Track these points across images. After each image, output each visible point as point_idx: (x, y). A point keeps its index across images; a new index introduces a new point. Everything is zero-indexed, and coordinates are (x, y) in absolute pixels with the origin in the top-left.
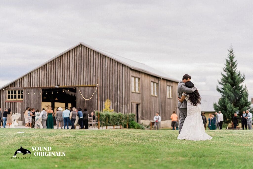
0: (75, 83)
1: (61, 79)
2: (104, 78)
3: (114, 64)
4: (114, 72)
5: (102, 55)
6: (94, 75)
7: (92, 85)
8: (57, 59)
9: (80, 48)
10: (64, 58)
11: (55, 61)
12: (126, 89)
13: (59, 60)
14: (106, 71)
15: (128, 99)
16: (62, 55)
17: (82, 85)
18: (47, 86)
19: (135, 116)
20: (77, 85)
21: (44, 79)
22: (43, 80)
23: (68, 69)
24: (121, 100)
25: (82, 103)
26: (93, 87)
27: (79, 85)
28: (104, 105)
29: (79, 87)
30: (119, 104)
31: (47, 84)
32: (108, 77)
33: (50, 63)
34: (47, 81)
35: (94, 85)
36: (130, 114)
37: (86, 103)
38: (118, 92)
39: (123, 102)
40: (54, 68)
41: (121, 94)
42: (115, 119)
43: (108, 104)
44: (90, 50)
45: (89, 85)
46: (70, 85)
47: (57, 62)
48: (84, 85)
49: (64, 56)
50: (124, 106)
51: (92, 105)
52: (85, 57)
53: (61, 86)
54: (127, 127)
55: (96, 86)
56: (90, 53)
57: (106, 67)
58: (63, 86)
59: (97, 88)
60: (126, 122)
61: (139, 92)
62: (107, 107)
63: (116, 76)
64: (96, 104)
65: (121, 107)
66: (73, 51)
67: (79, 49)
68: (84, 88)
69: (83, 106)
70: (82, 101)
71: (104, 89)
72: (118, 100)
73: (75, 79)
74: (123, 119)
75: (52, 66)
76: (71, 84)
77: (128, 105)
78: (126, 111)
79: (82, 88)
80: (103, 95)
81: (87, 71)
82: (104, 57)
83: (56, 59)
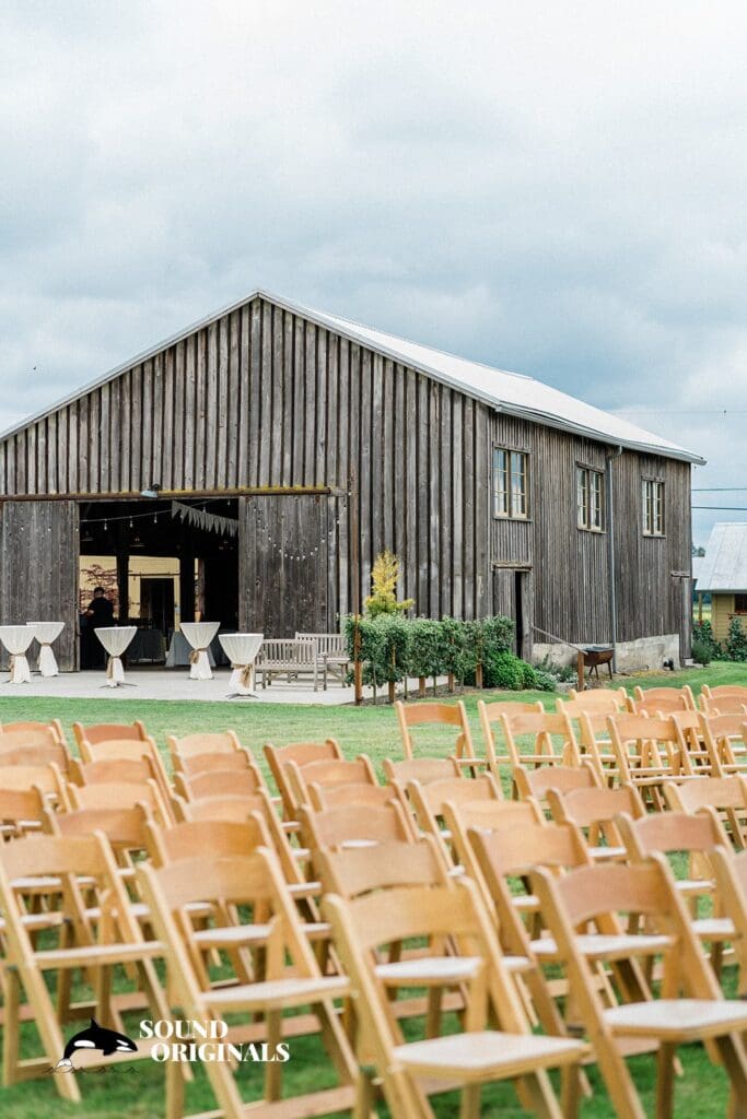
0: (231, 480)
1: (168, 458)
2: (366, 455)
3: (412, 387)
4: (411, 426)
5: (354, 348)
6: (321, 439)
7: (309, 487)
8: (148, 368)
9: (256, 317)
10: (179, 359)
11: (137, 375)
12: (470, 506)
13: (159, 373)
14: (377, 424)
15: (479, 551)
16: (173, 349)
17: (264, 486)
18: (104, 492)
19: (510, 627)
20: (242, 487)
21: (89, 459)
22: (83, 461)
23: (201, 413)
24: (446, 556)
25: (264, 571)
26: (315, 494)
27: (253, 484)
28: (366, 578)
29: (249, 495)
30: (435, 571)
31: (104, 483)
32: (388, 451)
33: (117, 382)
34: (104, 466)
35: (320, 486)
36: (489, 620)
37: (282, 570)
38: (434, 519)
39: (458, 563)
40: (136, 407)
41: (446, 529)
42: (427, 650)
43: (385, 575)
44: (299, 324)
45: (298, 487)
46: (210, 485)
47: (148, 378)
48: (276, 487)
49: (179, 351)
50: (458, 581)
51: (312, 578)
52: (278, 354)
53: (166, 490)
54: (479, 680)
55: (328, 493)
56: (299, 338)
57: (377, 402)
58: (178, 490)
59: (332, 501)
60: (474, 658)
61: (524, 517)
62: (383, 590)
63: (423, 447)
64: (332, 575)
65: (446, 589)
66: (223, 331)
67: (250, 319)
68: (272, 500)
69: (272, 586)
70: (264, 560)
71: (365, 505)
72: (434, 556)
73: (233, 458)
74: (460, 645)
75: (127, 400)
76: (215, 482)
77: (479, 579)
78: (469, 605)
79: (263, 500)
80: (365, 532)
81: (288, 420)
82: (366, 357)
83: (143, 365)
